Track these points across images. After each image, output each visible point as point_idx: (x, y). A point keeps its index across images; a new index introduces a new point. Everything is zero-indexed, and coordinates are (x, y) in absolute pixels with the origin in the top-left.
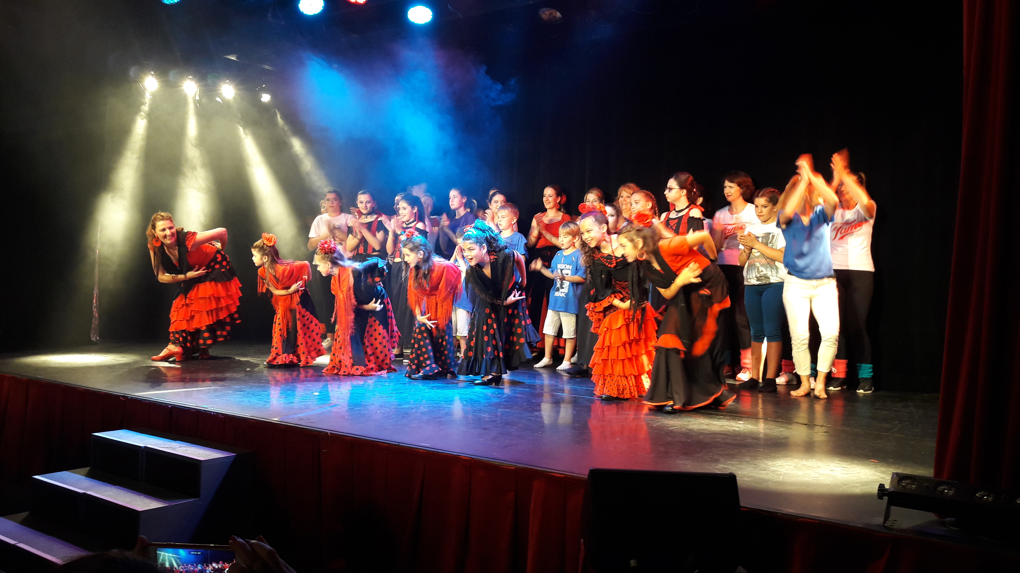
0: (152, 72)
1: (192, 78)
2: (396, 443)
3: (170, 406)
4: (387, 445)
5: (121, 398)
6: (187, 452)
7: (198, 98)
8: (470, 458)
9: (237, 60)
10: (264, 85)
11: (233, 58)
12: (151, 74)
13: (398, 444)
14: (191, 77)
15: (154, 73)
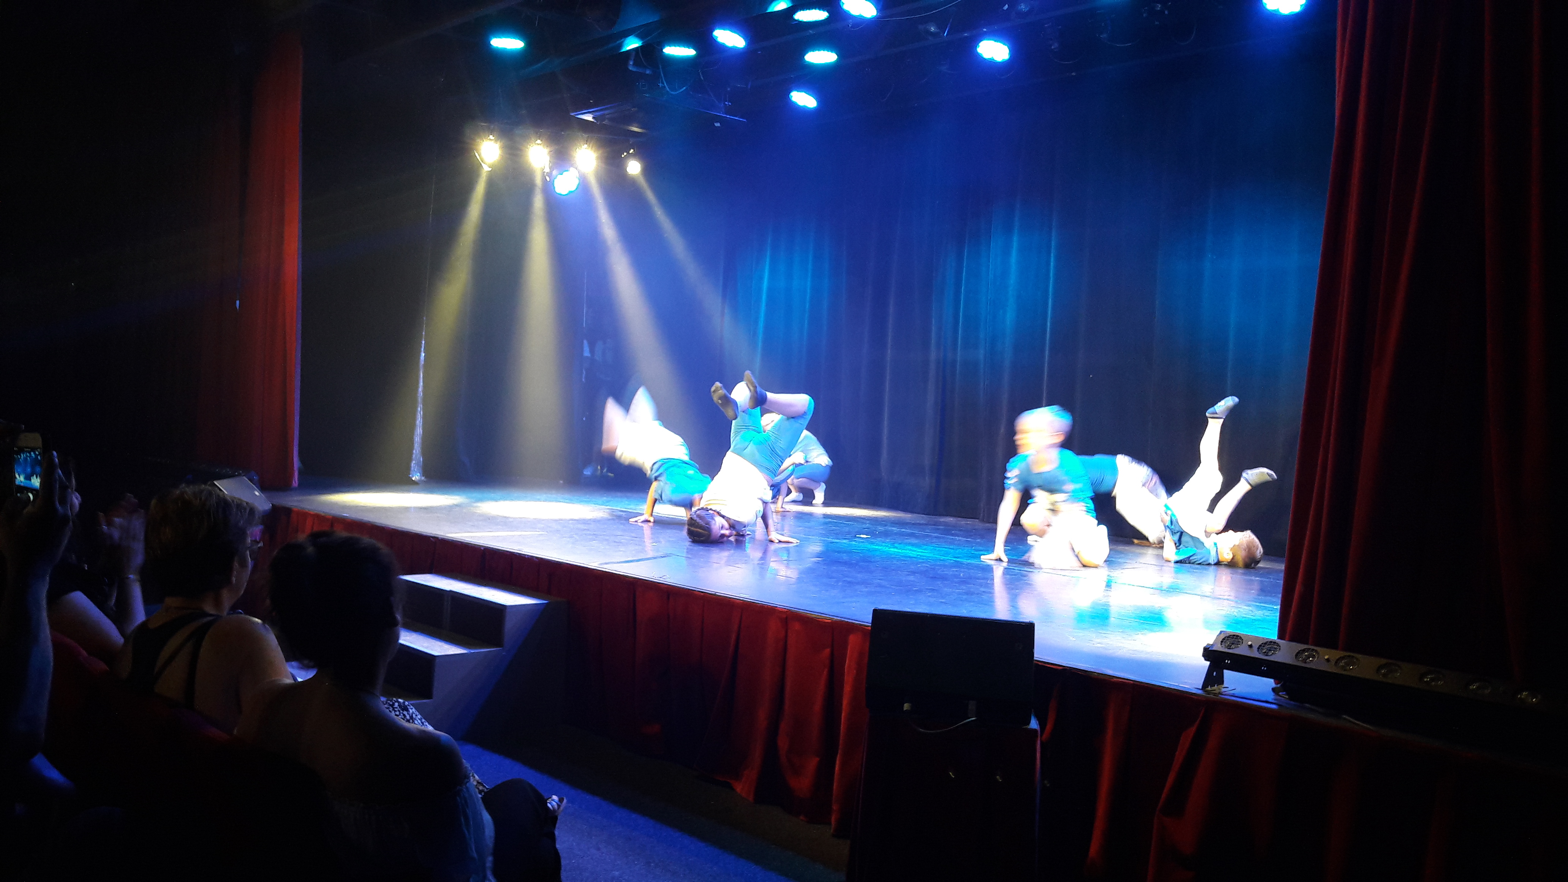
0: (491, 137)
1: (541, 142)
2: (713, 593)
3: (482, 548)
4: (702, 594)
5: (432, 539)
6: (494, 597)
7: (547, 170)
8: (786, 610)
9: (592, 120)
10: (632, 151)
11: (589, 117)
12: (490, 139)
13: (714, 593)
14: (539, 141)
15: (493, 138)
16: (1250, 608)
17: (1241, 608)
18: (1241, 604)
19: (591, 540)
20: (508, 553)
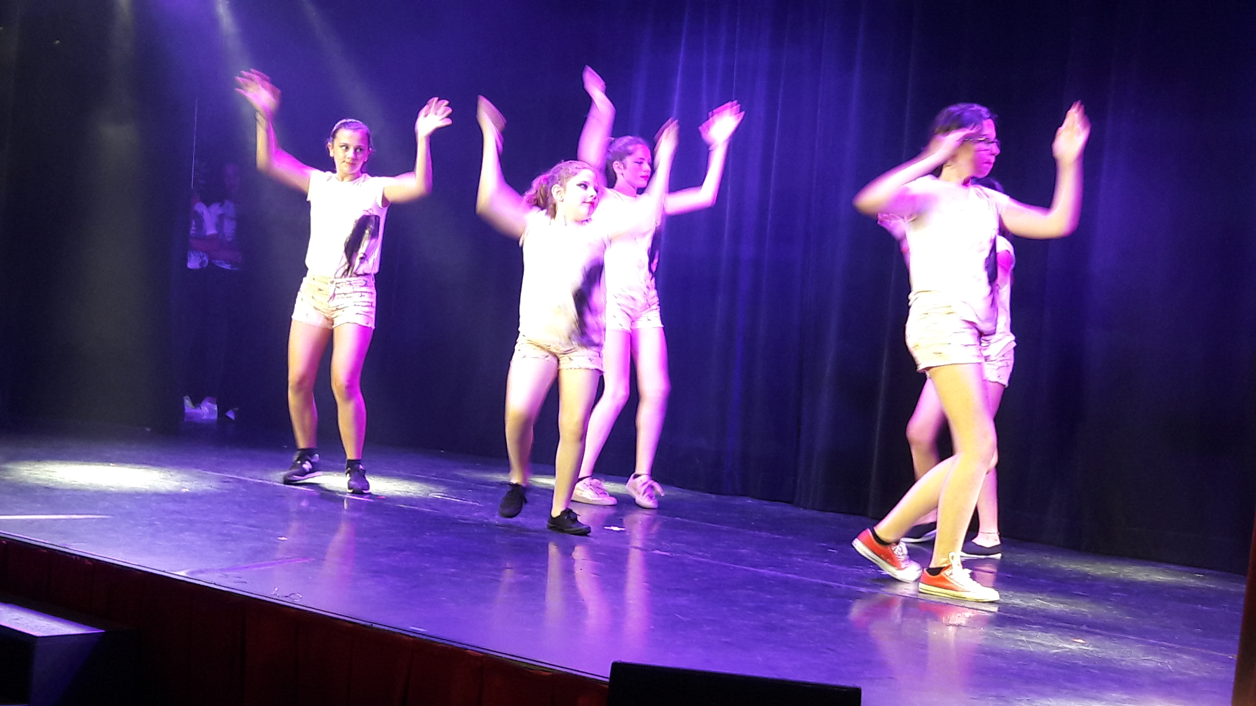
16: (1193, 659)
17: (1175, 657)
18: (1179, 651)
19: (182, 530)
20: (45, 551)
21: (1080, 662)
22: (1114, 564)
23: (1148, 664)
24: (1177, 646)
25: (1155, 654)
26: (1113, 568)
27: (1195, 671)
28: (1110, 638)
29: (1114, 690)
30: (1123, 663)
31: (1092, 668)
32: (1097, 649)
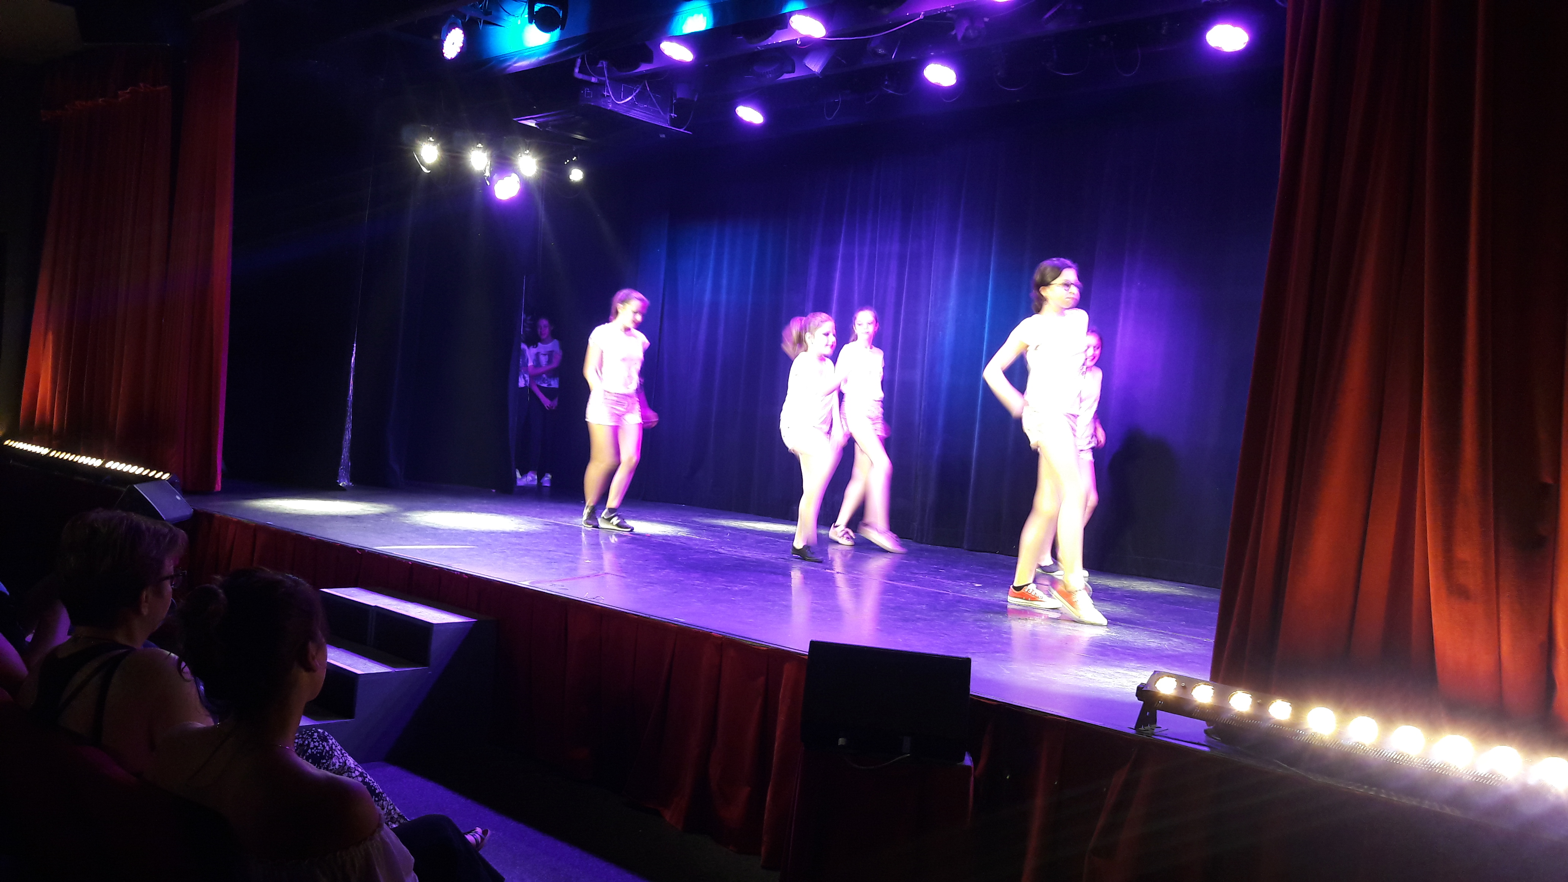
1: (482, 146)
3: (410, 563)
4: (636, 617)
5: (357, 551)
6: (420, 614)
7: (487, 174)
8: (723, 636)
9: (535, 126)
10: (575, 158)
11: (532, 123)
12: (430, 141)
15: (433, 140)
16: (1180, 641)
17: (1171, 640)
18: (1172, 636)
19: (523, 555)
20: (437, 569)
21: (1108, 643)
22: (1126, 580)
23: (1152, 645)
24: (1170, 633)
25: (1156, 638)
26: (1125, 582)
27: (1183, 649)
28: (1126, 627)
29: (1131, 661)
30: (1136, 644)
31: (1116, 646)
32: (1118, 635)
